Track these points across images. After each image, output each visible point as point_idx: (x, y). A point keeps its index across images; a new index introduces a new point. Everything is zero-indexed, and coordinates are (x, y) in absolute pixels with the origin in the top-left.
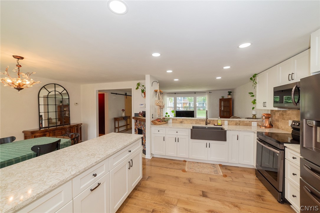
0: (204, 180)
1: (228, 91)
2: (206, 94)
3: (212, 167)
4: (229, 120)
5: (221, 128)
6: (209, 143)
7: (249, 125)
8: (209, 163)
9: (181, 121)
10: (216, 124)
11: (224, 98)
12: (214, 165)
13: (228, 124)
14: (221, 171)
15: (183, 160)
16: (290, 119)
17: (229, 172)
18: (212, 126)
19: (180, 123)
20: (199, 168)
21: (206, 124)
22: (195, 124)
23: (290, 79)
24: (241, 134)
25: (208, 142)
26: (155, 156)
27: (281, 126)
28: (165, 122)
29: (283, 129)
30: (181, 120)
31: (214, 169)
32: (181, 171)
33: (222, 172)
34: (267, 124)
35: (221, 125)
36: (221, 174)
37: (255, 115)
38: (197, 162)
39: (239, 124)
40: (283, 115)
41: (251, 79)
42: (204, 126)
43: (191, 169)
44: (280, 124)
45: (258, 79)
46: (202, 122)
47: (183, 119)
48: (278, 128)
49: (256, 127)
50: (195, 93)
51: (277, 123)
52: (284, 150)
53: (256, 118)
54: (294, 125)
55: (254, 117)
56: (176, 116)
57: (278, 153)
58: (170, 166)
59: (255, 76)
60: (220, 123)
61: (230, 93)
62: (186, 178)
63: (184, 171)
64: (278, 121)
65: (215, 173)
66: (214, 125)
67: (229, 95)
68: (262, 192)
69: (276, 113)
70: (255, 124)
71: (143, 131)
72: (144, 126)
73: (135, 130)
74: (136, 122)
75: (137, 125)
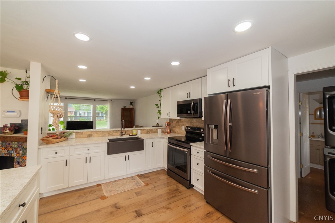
0: (130, 198)
1: (130, 101)
2: (108, 102)
3: (131, 180)
4: (142, 130)
5: (137, 138)
6: (128, 155)
7: (156, 132)
8: (127, 178)
9: (89, 135)
10: (131, 134)
11: (126, 108)
12: (132, 178)
13: (141, 134)
14: (141, 181)
15: (96, 184)
16: (183, 125)
17: (148, 179)
18: (128, 136)
19: (87, 137)
20: (119, 187)
21: (122, 135)
22: (108, 136)
23: (188, 96)
24: (155, 141)
25: (126, 154)
26: (45, 196)
27: (177, 131)
28: (65, 139)
29: (178, 133)
30: (90, 133)
31: (135, 182)
32: (99, 200)
33: (143, 182)
34: (168, 131)
35: (136, 135)
36: (143, 184)
37: (158, 123)
38: (114, 181)
39: (150, 132)
40: (178, 122)
41: (158, 92)
42: (119, 137)
43: (110, 191)
44: (177, 130)
45: (163, 93)
46: (115, 134)
47: (91, 132)
48: (175, 133)
49: (161, 133)
50: (95, 100)
51: (174, 129)
52: (190, 148)
53: (159, 126)
54: (187, 129)
55: (158, 125)
56: (67, 129)
57: (187, 151)
58: (81, 200)
59: (161, 90)
60: (134, 133)
61: (132, 103)
62: (110, 206)
63: (103, 198)
64: (175, 127)
65: (137, 186)
66: (130, 135)
67: (131, 105)
68: (176, 186)
69: (174, 121)
70: (160, 131)
71: (17, 158)
72: (21, 150)
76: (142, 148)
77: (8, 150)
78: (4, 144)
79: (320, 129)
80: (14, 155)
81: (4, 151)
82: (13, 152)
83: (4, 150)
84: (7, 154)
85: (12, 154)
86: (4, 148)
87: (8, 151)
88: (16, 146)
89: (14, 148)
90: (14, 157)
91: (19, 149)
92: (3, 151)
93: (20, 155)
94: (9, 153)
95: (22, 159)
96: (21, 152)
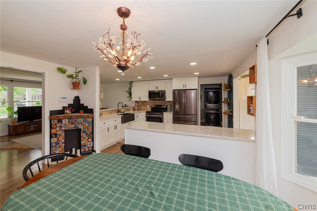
21: (118, 113)
24: (138, 115)
35: (124, 112)
40: (144, 103)
44: (142, 108)
45: (132, 84)
46: (113, 112)
52: (163, 115)
54: (152, 107)
57: (161, 117)
59: (132, 82)
64: (140, 106)
66: (121, 112)
70: (131, 109)
71: (83, 129)
72: (86, 123)
73: (54, 135)
74: (58, 123)
75: (62, 126)
76: (134, 119)
78: (71, 121)
79: (203, 103)
80: (81, 127)
81: (71, 126)
82: (80, 125)
83: (72, 125)
84: (74, 127)
85: (78, 127)
86: (71, 124)
87: (74, 125)
88: (82, 121)
89: (80, 123)
90: (81, 129)
91: (84, 123)
93: (87, 127)
94: (76, 127)
95: (88, 129)
96: (87, 125)
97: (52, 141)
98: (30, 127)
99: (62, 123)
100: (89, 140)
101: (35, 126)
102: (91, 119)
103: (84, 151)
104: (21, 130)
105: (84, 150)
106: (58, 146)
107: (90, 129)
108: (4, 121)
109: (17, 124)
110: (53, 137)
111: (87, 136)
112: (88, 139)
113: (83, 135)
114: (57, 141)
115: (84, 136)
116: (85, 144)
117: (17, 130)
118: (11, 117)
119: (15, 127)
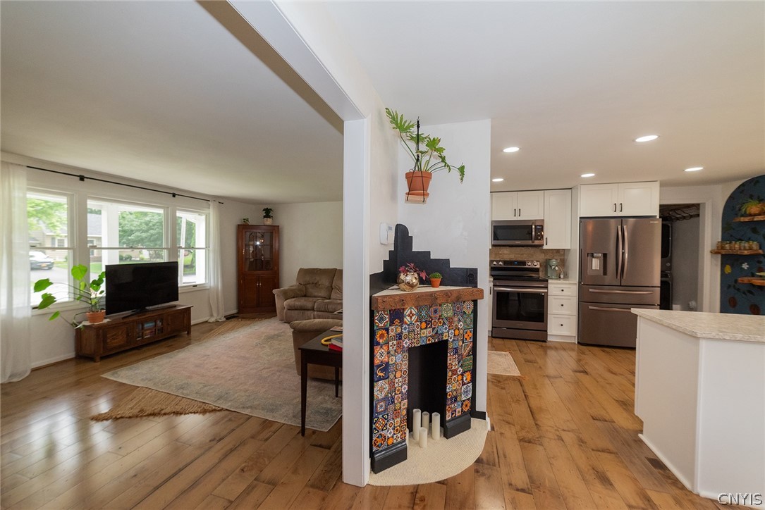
1: (265, 207)
2: (211, 204)
11: (251, 224)
23: (518, 215)
52: (547, 287)
67: (266, 216)
71: (454, 340)
72: (460, 321)
73: (382, 371)
74: (392, 323)
75: (402, 333)
77: (433, 326)
78: (424, 313)
80: (448, 335)
81: (425, 331)
82: (446, 328)
83: (426, 328)
84: (433, 337)
85: (442, 334)
86: (424, 325)
87: (433, 329)
88: (450, 314)
89: (447, 318)
90: (447, 340)
91: (456, 319)
92: (422, 331)
93: (461, 331)
94: (437, 333)
95: (463, 340)
96: (461, 325)
97: (375, 393)
98: (143, 328)
99: (402, 322)
100: (465, 378)
101: (155, 326)
102: (472, 306)
103: (452, 419)
104: (117, 340)
105: (452, 414)
106: (391, 407)
107: (468, 338)
108: (67, 311)
109: (106, 321)
110: (380, 379)
111: (460, 364)
112: (462, 375)
113: (452, 362)
114: (390, 392)
115: (454, 364)
116: (455, 393)
117: (108, 341)
118: (82, 296)
119: (101, 332)
